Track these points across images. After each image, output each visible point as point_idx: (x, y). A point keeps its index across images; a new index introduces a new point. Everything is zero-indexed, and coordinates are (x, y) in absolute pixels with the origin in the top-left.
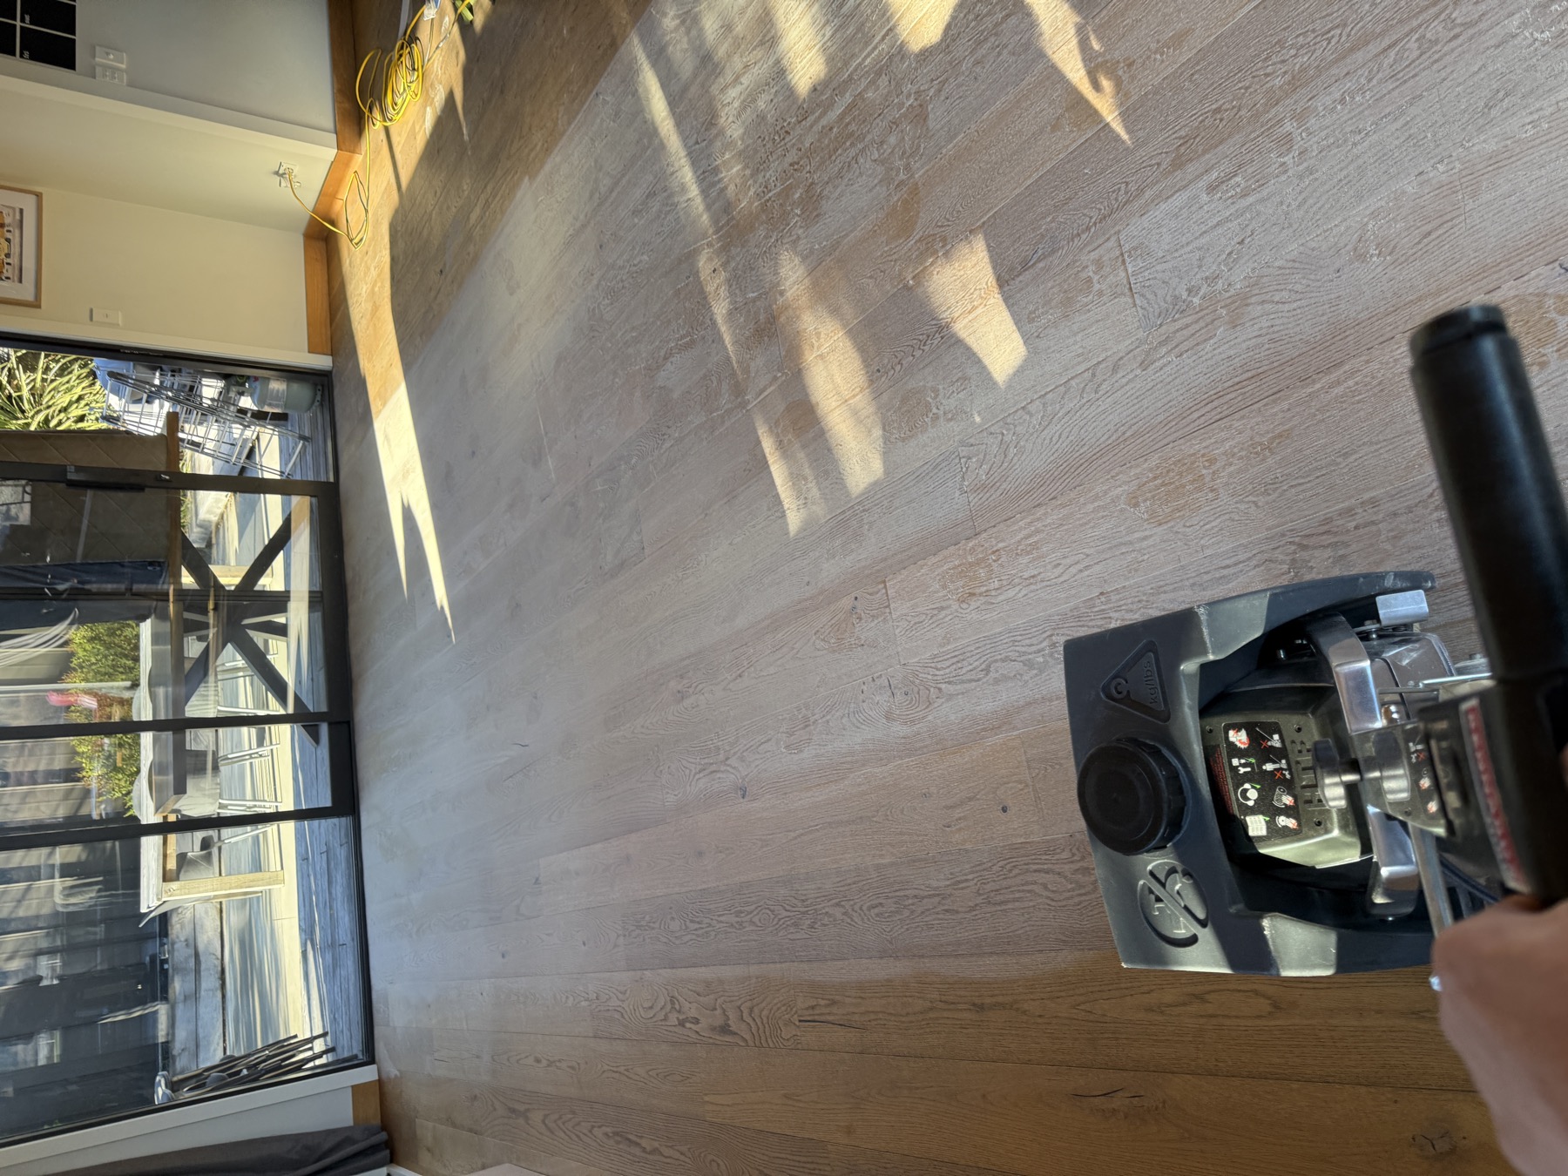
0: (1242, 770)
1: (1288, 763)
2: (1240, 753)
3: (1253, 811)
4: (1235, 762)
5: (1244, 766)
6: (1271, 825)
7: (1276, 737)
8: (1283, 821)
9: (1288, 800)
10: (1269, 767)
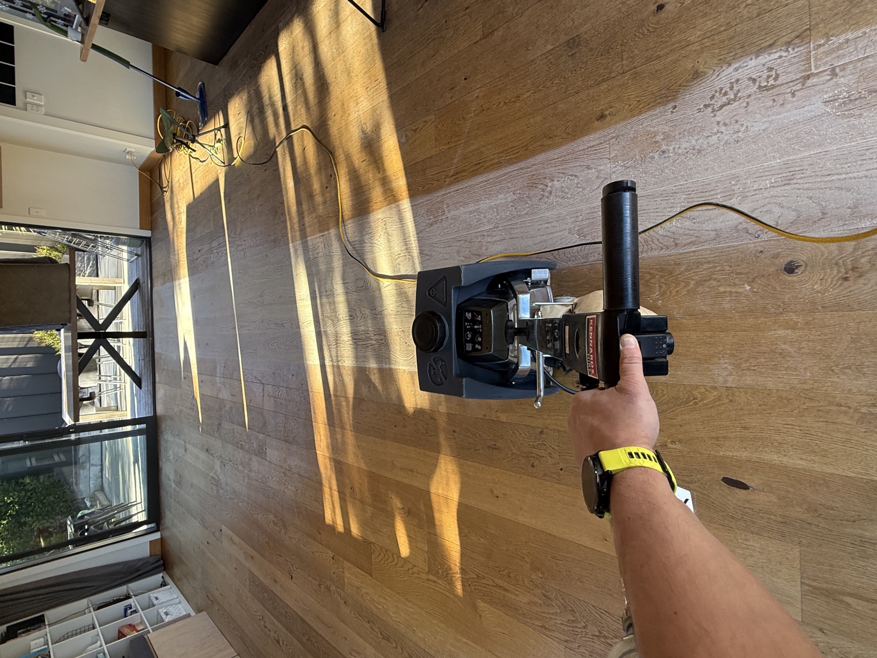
0: (468, 327)
1: (482, 327)
2: (468, 321)
3: (469, 342)
4: (466, 324)
5: (468, 325)
6: (473, 347)
7: (480, 316)
8: (477, 346)
9: (480, 339)
10: (476, 327)
